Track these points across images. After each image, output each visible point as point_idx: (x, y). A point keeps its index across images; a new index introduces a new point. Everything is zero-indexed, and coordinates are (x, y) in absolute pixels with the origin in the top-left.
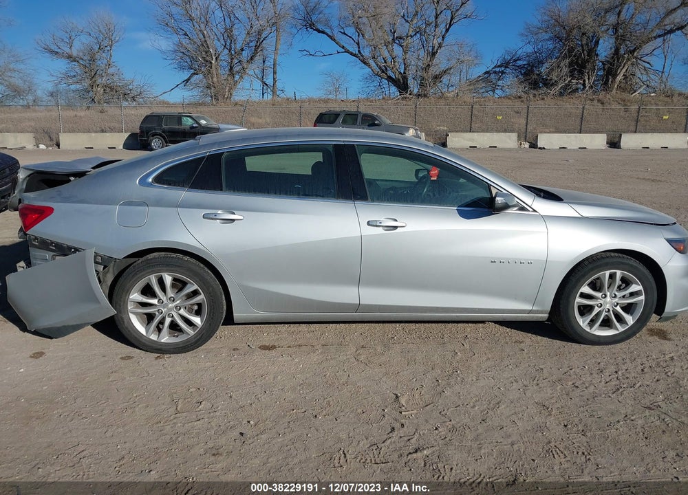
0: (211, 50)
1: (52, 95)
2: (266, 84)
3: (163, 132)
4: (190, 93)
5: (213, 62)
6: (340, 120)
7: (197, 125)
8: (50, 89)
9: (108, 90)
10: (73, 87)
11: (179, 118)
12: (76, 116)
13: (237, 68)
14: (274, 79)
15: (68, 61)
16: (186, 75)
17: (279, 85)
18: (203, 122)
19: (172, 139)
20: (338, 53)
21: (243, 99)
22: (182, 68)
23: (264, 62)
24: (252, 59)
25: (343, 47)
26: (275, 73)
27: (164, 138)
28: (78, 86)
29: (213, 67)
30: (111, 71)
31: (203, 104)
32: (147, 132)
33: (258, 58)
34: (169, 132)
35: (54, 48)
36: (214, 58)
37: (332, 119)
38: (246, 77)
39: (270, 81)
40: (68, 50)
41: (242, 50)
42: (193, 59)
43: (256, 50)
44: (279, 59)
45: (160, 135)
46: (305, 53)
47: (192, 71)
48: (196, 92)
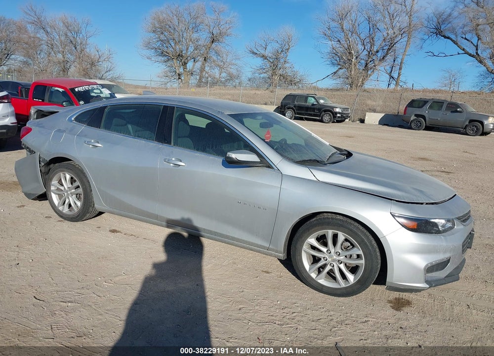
0: (353, 52)
1: (249, 80)
2: (393, 77)
3: (295, 106)
4: (334, 82)
5: (353, 60)
6: (428, 106)
7: (316, 103)
8: (250, 77)
9: (282, 77)
10: (262, 76)
11: (306, 98)
12: (255, 94)
13: (371, 65)
14: (399, 73)
15: (262, 59)
16: (335, 69)
17: (401, 78)
18: (322, 101)
19: (299, 112)
20: (459, 54)
21: (371, 87)
22: (333, 64)
23: (394, 61)
24: (383, 58)
25: (464, 50)
26: (400, 69)
27: (294, 111)
28: (266, 75)
29: (353, 64)
30: (287, 65)
31: (341, 89)
32: (285, 106)
33: (389, 58)
34: (298, 107)
35: (255, 51)
36: (354, 57)
37: (421, 105)
38: (376, 72)
39: (395, 75)
40: (263, 52)
41: (377, 52)
42: (341, 58)
43: (387, 52)
44: (406, 58)
45: (292, 108)
46: (430, 54)
47: (339, 67)
48: (339, 81)
